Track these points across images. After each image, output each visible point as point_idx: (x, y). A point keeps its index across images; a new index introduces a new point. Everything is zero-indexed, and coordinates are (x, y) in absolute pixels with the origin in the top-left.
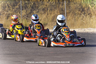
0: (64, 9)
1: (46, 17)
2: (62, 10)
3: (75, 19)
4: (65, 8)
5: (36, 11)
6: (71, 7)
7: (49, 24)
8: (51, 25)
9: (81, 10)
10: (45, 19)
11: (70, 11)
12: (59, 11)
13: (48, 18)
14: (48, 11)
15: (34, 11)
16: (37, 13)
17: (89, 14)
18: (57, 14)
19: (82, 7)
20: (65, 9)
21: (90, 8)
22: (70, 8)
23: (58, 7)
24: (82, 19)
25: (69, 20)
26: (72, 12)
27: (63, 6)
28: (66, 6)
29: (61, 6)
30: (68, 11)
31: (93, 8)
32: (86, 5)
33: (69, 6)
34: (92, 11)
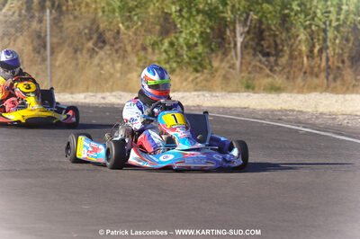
0: (43, 35)
2: (39, 37)
3: (77, 64)
4: (46, 31)
6: (64, 29)
9: (95, 36)
11: (61, 41)
12: (29, 40)
17: (117, 51)
18: (22, 48)
19: (98, 27)
20: (48, 33)
21: (121, 32)
22: (61, 32)
23: (26, 28)
24: (99, 65)
25: (59, 66)
26: (68, 42)
27: (42, 24)
28: (51, 27)
29: (35, 25)
30: (55, 40)
31: (131, 34)
32: (111, 22)
33: (60, 24)
34: (126, 41)
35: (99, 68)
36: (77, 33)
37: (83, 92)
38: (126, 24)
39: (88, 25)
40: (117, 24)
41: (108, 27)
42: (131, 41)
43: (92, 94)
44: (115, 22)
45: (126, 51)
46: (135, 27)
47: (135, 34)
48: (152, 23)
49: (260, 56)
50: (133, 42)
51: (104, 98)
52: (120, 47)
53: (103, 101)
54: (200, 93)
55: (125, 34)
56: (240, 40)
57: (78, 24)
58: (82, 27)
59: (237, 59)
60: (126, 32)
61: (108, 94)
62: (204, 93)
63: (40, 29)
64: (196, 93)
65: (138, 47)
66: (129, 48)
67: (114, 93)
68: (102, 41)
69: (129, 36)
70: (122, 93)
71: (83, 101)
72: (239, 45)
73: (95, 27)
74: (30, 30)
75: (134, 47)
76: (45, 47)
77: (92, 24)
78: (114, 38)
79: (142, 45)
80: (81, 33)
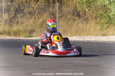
1: (34, 22)
2: (53, 14)
3: (69, 25)
5: (21, 15)
6: (63, 11)
7: (36, 30)
8: (39, 32)
9: (76, 14)
10: (32, 24)
11: (62, 16)
13: (35, 24)
14: (35, 15)
15: (19, 15)
16: (22, 17)
17: (85, 20)
18: (46, 18)
19: (77, 10)
20: (57, 12)
21: (87, 12)
23: (47, 10)
24: (77, 25)
26: (65, 16)
27: (54, 9)
28: (58, 10)
29: (51, 9)
30: (60, 15)
31: (90, 12)
32: (82, 8)
33: (61, 9)
34: (89, 16)
35: (77, 27)
36: (69, 13)
37: (75, 36)
38: (89, 8)
39: (73, 9)
40: (85, 9)
41: (81, 10)
42: (90, 15)
43: (79, 37)
44: (84, 8)
45: (89, 19)
46: (92, 10)
47: (92, 12)
48: (99, 8)
50: (92, 16)
51: (84, 38)
52: (86, 18)
53: (84, 40)
55: (88, 13)
57: (69, 9)
58: (70, 10)
60: (88, 11)
61: (86, 37)
63: (53, 11)
65: (94, 18)
66: (90, 18)
67: (88, 36)
68: (79, 15)
70: (91, 36)
71: (76, 40)
73: (76, 10)
74: (49, 11)
75: (92, 18)
76: (55, 18)
77: (74, 9)
78: (84, 14)
79: (95, 17)
80: (70, 12)
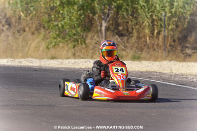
49: (117, 36)
54: (86, 60)
56: (104, 24)
59: (102, 38)
62: (89, 60)
64: (84, 60)
69: (27, 21)
72: (103, 28)
